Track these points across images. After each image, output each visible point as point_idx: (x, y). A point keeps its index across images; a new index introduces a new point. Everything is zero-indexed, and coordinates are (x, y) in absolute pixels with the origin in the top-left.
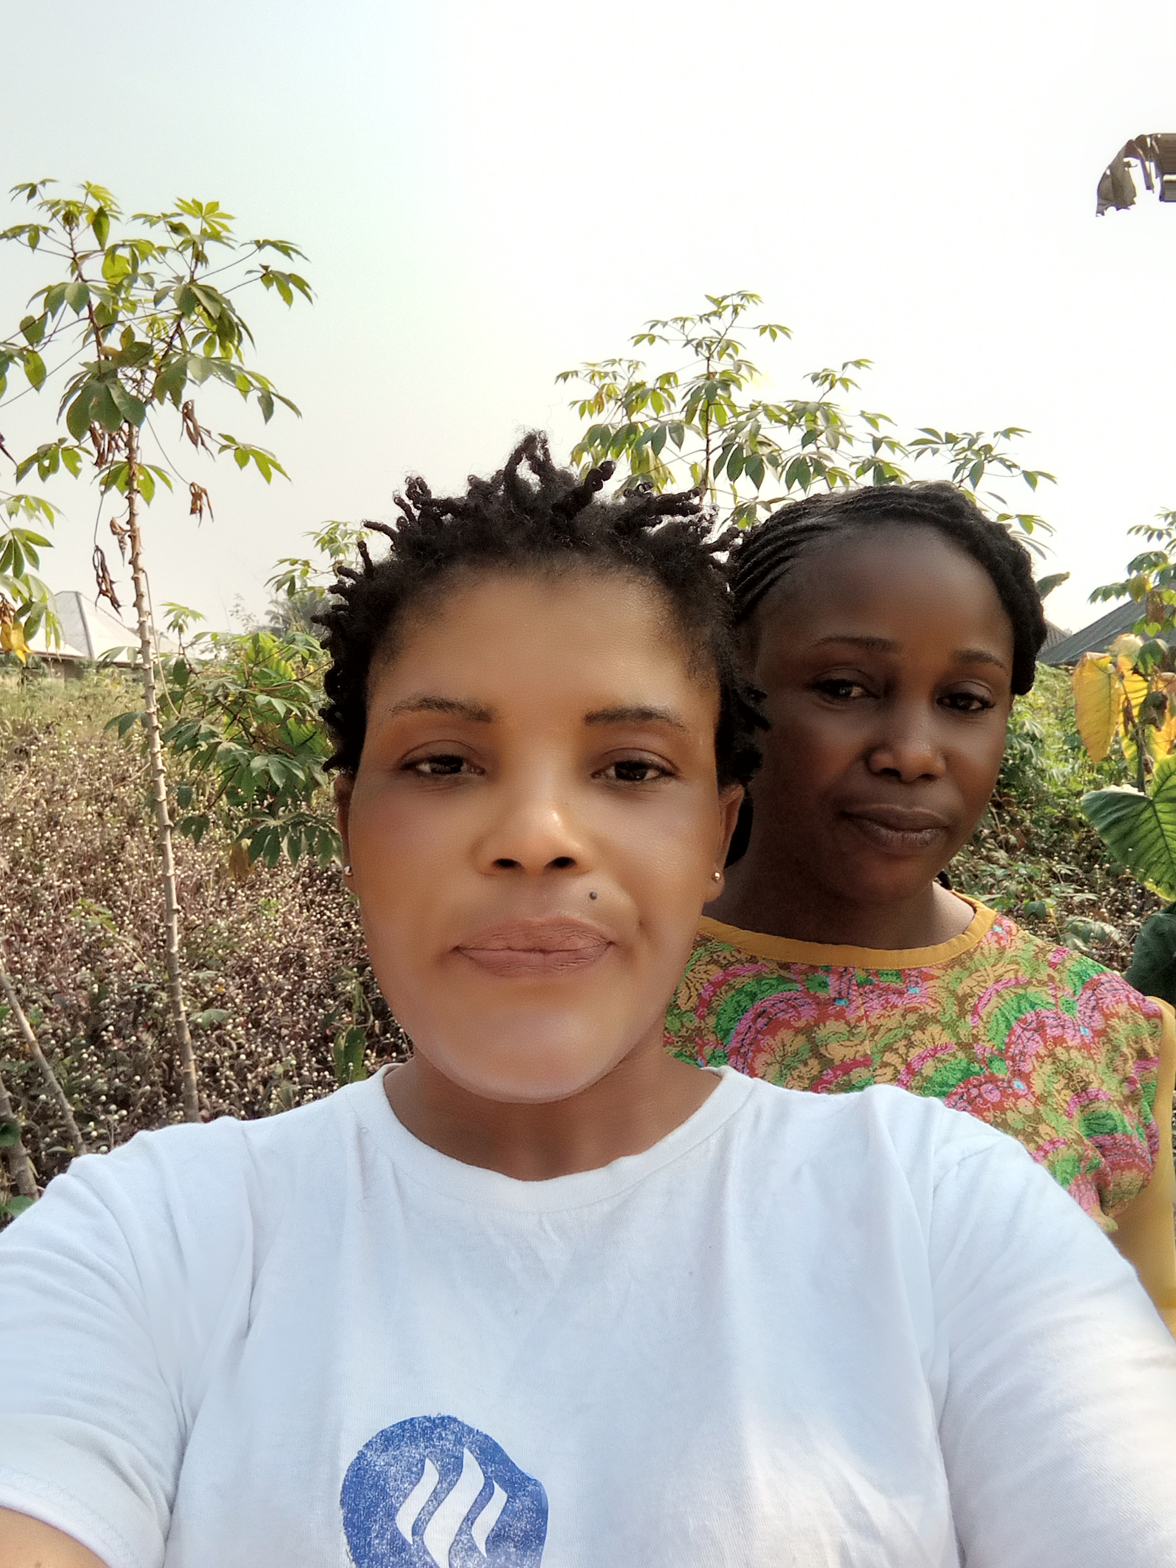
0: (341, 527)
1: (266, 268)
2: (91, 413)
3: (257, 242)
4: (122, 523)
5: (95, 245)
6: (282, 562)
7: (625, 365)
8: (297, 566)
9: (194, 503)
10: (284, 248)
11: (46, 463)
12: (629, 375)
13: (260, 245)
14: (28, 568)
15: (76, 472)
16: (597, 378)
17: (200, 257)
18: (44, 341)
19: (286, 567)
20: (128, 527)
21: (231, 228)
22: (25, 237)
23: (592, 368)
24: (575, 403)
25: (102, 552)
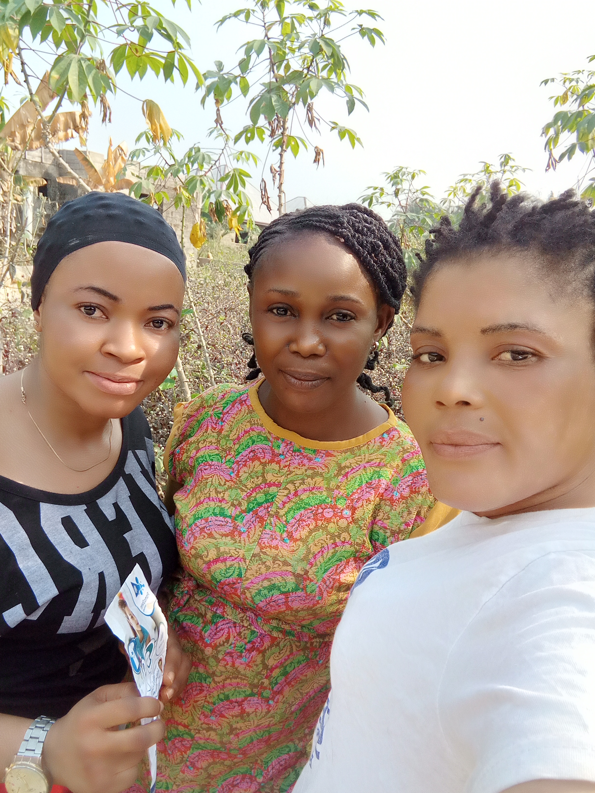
0: (404, 170)
1: (361, 26)
2: (261, 110)
3: (357, 11)
4: (276, 167)
5: (277, 18)
6: (369, 188)
7: (586, 73)
8: (377, 190)
9: (316, 157)
10: (372, 14)
11: (249, 135)
12: (588, 80)
13: (360, 13)
14: (240, 188)
15: (262, 140)
16: (567, 82)
17: (327, 23)
18: (248, 71)
19: (371, 191)
20: (278, 169)
21: (343, 5)
22: (242, 17)
23: (564, 76)
24: (551, 98)
25: (265, 182)
